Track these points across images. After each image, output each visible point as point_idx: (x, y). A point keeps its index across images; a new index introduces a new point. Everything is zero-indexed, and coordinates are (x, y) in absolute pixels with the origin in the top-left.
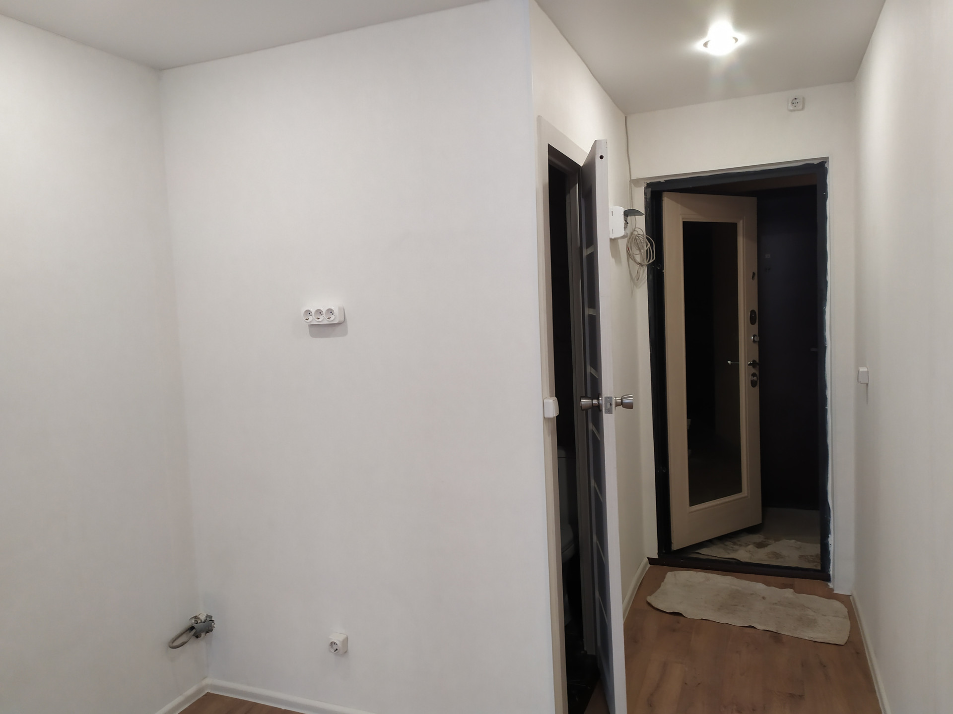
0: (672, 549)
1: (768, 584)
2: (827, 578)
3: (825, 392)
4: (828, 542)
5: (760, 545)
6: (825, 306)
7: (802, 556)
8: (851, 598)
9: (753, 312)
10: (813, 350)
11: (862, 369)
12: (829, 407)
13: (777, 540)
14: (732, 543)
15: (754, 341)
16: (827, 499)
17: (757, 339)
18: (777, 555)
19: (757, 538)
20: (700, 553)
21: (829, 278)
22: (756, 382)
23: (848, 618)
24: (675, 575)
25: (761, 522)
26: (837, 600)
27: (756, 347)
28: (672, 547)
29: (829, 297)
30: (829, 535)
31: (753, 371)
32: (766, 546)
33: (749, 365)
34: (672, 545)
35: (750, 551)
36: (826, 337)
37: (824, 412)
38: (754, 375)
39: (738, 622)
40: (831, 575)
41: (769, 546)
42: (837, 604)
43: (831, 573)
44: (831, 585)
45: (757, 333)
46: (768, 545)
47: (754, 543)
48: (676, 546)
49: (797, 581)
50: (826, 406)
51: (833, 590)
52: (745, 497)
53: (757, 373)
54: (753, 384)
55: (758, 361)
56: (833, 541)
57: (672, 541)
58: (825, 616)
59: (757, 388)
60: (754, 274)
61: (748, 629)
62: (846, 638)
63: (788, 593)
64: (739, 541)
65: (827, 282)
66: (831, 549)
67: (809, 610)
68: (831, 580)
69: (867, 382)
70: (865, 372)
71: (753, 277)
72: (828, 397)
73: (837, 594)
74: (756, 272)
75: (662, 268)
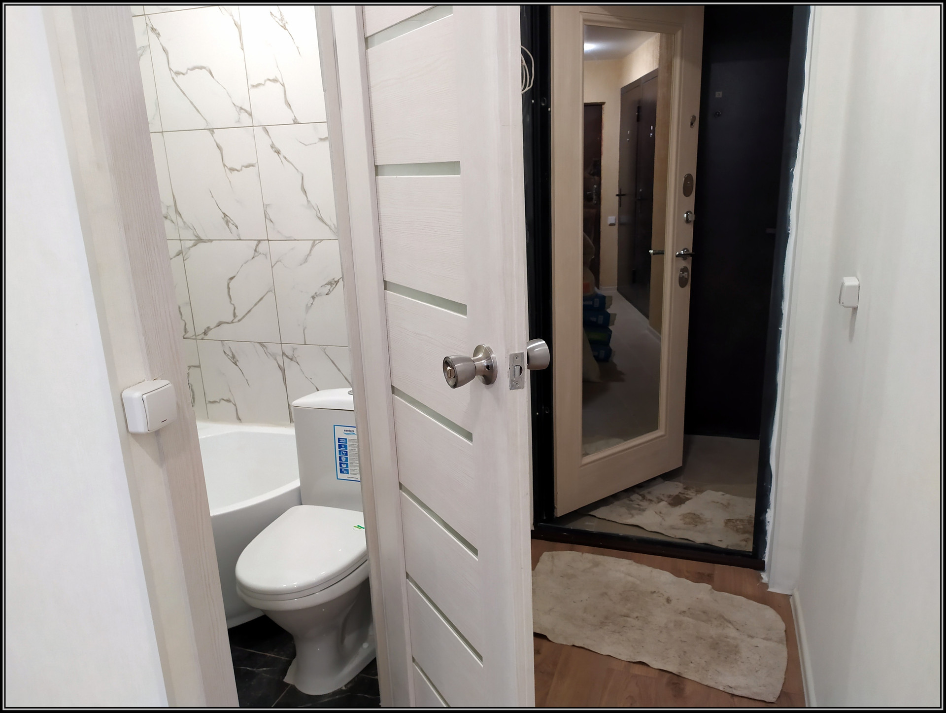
0: (555, 515)
1: (677, 573)
2: (760, 566)
3: (781, 305)
4: (766, 518)
5: (677, 501)
6: (794, 166)
7: (729, 520)
8: (791, 600)
9: (688, 178)
10: (770, 231)
11: (850, 281)
12: (784, 328)
13: (699, 491)
14: (640, 498)
15: (687, 221)
16: (769, 461)
17: (692, 218)
18: (695, 519)
19: (674, 488)
20: (595, 516)
21: (803, 120)
22: (687, 280)
23: (785, 642)
24: (553, 557)
25: (680, 465)
26: (771, 607)
27: (690, 229)
28: (555, 513)
29: (801, 154)
30: (768, 510)
31: (683, 264)
32: (684, 503)
33: (677, 256)
34: (555, 510)
35: (661, 513)
36: (791, 218)
37: (777, 335)
38: (684, 270)
39: (624, 653)
40: (766, 563)
41: (687, 502)
42: (770, 614)
43: (766, 559)
44: (764, 575)
45: (693, 210)
46: (688, 499)
47: (669, 496)
48: (561, 510)
49: (720, 570)
50: (781, 327)
51: (766, 585)
52: (661, 436)
53: (689, 267)
54: (682, 283)
55: (691, 251)
56: (772, 518)
57: (555, 506)
58: (752, 637)
59: (688, 288)
60: (694, 117)
61: (638, 666)
62: (779, 688)
63: (703, 591)
64: (649, 493)
65: (799, 127)
66: (769, 528)
67: (729, 625)
68: (765, 569)
69: (855, 305)
70: (854, 287)
71: (692, 124)
72: (783, 312)
73: (772, 592)
74: (697, 114)
75: (548, 105)
